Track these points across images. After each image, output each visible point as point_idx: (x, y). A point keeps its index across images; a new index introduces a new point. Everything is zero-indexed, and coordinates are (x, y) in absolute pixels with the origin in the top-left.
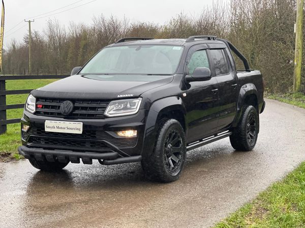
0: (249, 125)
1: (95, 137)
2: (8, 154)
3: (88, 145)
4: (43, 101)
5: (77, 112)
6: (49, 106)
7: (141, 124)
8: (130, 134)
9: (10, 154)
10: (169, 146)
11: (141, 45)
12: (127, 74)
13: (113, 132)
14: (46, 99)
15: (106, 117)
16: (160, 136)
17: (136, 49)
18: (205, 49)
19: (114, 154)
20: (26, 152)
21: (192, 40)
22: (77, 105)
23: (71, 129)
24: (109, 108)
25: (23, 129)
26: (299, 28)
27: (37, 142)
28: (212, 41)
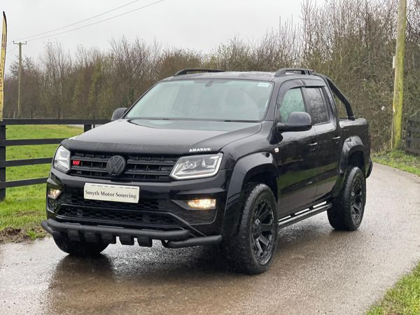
0: (353, 194)
1: (157, 208)
2: (17, 230)
3: (146, 220)
4: (81, 156)
5: (130, 171)
6: (90, 162)
7: (221, 190)
8: (206, 204)
9: (19, 231)
10: (257, 222)
11: (212, 80)
12: (195, 120)
13: (181, 201)
14: (85, 152)
15: (173, 180)
16: (246, 208)
17: (205, 84)
18: (300, 87)
19: (183, 232)
20: (55, 228)
21: (283, 74)
22: (130, 161)
23: (122, 195)
24: (177, 167)
25: (49, 195)
26: (399, 63)
27: (72, 214)
28: (307, 76)
